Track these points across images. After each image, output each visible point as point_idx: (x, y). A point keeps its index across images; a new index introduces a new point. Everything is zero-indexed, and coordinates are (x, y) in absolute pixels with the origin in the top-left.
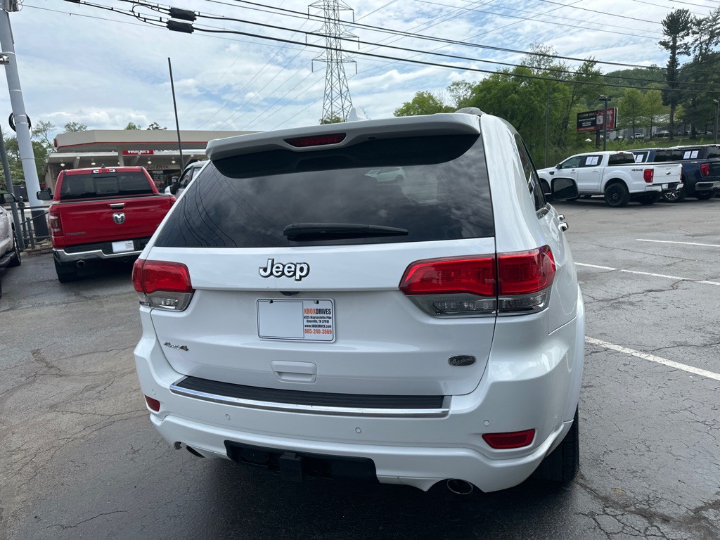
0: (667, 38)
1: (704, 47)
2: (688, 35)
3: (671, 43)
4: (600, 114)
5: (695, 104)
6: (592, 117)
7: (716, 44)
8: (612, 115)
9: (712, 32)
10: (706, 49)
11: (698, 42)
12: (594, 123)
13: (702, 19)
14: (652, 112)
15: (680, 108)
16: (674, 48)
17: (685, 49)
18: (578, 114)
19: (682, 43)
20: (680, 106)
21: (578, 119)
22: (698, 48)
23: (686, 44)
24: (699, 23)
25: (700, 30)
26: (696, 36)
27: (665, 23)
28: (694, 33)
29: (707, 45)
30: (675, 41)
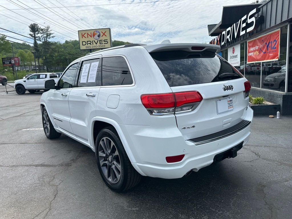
0: (32, 33)
1: (45, 39)
2: (39, 33)
3: (34, 35)
4: (12, 59)
5: (46, 59)
6: (9, 60)
7: (49, 39)
8: (18, 60)
9: (47, 34)
10: (46, 40)
11: (43, 37)
12: (10, 63)
13: (43, 28)
14: (31, 61)
15: (41, 60)
16: (35, 37)
17: (39, 38)
18: (2, 58)
19: (37, 36)
20: (41, 59)
21: (3, 60)
22: (43, 39)
23: (39, 37)
24: (42, 30)
25: (43, 32)
26: (42, 34)
27: (30, 27)
28: (41, 33)
29: (46, 38)
30: (34, 34)
